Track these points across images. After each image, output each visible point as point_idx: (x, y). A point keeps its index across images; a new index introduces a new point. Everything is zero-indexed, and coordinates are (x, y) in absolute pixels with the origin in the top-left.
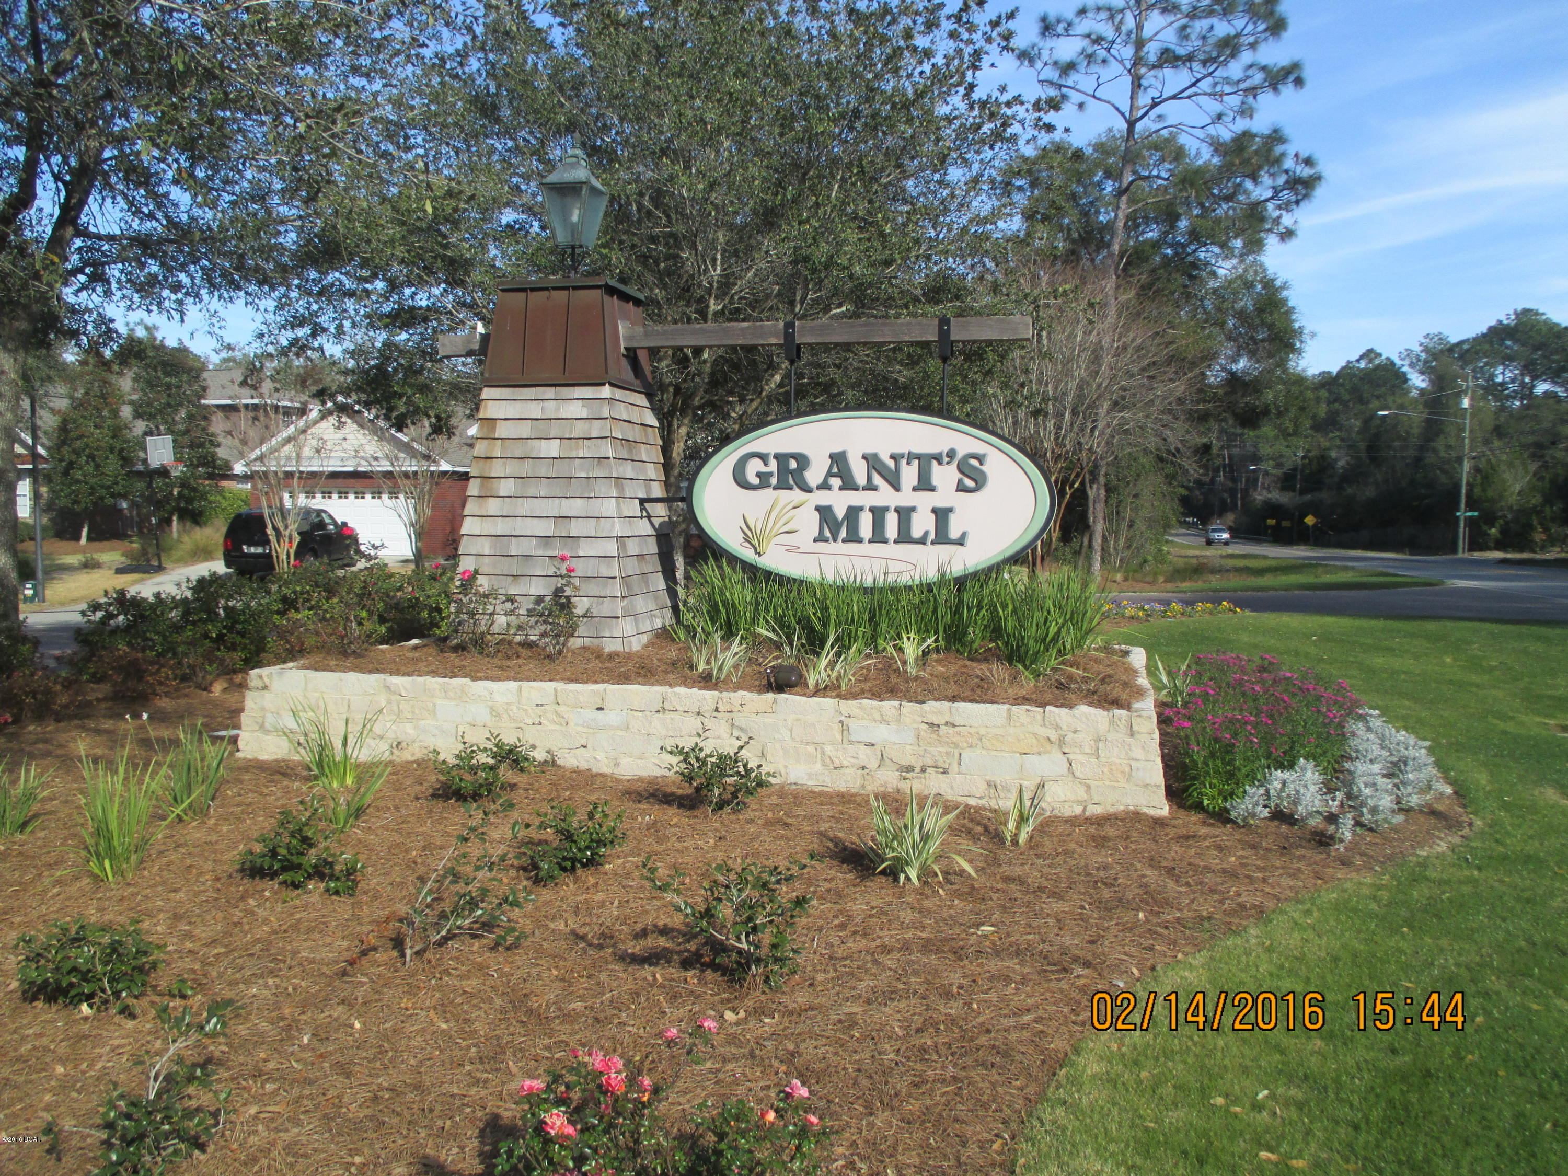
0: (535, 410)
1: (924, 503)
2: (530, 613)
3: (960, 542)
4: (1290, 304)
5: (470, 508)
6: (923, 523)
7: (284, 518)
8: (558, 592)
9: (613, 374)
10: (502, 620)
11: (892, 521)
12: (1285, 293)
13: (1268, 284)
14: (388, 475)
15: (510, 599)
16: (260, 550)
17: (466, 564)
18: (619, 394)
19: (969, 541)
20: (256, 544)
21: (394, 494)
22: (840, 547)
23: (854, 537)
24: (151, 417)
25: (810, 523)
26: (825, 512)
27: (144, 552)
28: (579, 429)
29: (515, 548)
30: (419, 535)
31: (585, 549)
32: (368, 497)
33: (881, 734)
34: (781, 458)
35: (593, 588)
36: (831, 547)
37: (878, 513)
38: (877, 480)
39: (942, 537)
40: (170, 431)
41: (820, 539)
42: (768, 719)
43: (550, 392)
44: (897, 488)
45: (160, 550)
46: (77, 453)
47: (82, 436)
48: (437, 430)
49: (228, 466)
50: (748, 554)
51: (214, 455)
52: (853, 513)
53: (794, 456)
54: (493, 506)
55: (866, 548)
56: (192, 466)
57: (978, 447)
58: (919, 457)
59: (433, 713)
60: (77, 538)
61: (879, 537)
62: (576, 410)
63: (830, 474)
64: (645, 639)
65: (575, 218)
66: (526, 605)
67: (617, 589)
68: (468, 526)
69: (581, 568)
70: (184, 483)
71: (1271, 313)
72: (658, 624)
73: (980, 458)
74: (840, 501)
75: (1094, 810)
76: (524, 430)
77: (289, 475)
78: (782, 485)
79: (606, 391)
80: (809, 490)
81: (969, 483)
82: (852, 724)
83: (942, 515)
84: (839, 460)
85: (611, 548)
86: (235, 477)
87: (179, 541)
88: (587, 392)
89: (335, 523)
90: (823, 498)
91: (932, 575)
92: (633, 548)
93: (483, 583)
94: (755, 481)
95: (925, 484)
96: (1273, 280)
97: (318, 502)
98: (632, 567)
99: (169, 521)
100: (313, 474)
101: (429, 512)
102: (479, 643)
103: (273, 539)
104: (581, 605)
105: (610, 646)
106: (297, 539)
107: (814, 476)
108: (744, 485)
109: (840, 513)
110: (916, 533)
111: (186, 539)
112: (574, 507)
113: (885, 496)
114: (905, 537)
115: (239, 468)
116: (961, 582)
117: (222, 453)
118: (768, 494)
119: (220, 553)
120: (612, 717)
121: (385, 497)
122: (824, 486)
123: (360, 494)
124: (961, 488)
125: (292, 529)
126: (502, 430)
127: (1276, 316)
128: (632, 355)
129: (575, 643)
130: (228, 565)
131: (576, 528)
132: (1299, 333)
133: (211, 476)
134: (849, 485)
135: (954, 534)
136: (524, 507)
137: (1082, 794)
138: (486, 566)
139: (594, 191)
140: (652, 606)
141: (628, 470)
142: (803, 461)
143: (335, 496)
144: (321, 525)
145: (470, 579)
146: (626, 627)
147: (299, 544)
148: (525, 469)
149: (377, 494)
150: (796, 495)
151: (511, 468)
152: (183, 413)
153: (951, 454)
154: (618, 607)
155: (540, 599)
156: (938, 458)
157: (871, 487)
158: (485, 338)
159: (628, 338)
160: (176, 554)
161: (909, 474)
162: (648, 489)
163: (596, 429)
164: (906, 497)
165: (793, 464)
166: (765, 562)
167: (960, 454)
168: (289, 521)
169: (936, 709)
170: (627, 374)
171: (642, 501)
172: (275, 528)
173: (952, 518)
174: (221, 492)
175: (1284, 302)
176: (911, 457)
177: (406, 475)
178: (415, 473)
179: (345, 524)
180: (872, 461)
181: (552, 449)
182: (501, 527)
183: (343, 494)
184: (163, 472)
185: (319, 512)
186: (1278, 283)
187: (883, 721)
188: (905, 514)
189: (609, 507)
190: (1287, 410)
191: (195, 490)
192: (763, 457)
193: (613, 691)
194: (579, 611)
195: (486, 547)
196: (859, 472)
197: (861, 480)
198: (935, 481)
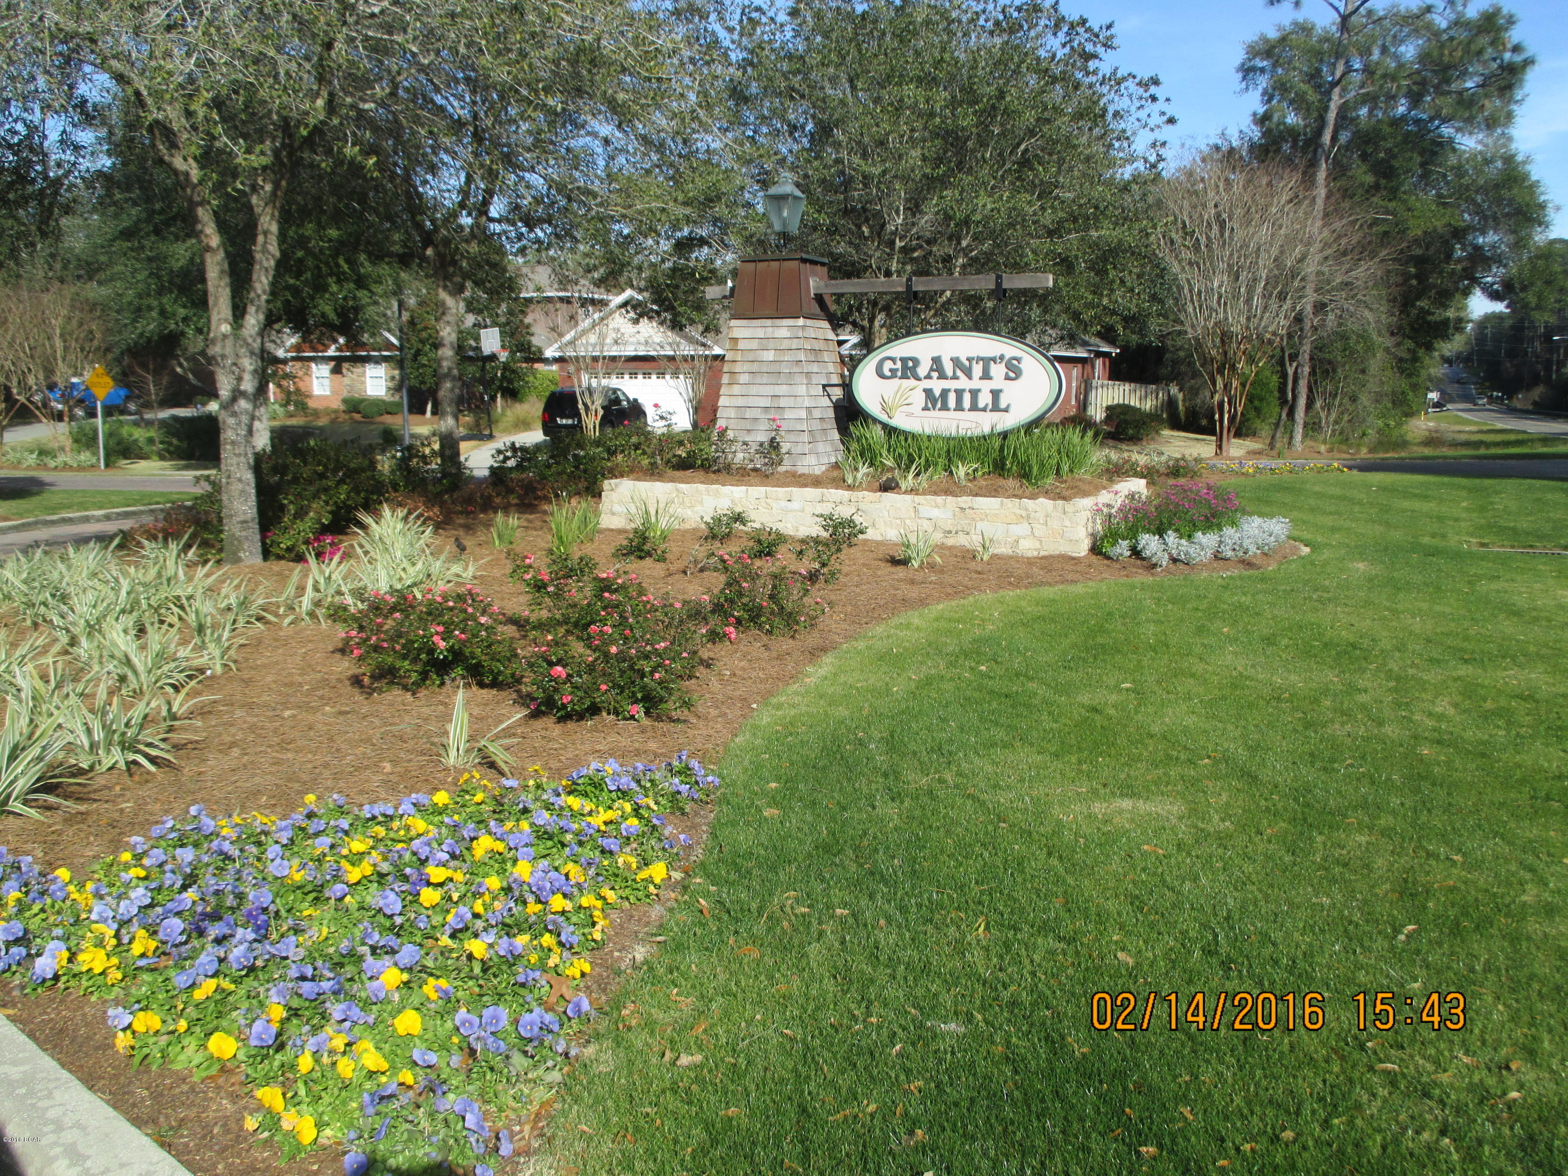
0: (760, 333)
1: (986, 387)
2: (757, 452)
3: (1006, 410)
4: (1534, 178)
5: (723, 391)
6: (985, 399)
7: (591, 394)
8: (773, 440)
9: (805, 310)
10: (740, 456)
11: (967, 398)
12: (1528, 167)
13: (1509, 159)
14: (671, 359)
15: (745, 443)
16: (570, 422)
17: (721, 423)
18: (809, 322)
19: (1012, 410)
20: (567, 417)
21: (675, 375)
22: (937, 413)
23: (945, 407)
24: (479, 312)
25: (919, 399)
26: (928, 392)
27: (477, 424)
28: (785, 344)
29: (749, 414)
30: (696, 410)
31: (788, 414)
32: (654, 377)
33: (935, 513)
34: (904, 360)
35: (792, 437)
36: (932, 413)
37: (959, 393)
38: (959, 373)
39: (996, 408)
40: (495, 324)
41: (926, 409)
42: (877, 506)
43: (769, 322)
44: (970, 378)
45: (491, 423)
46: (422, 342)
47: (426, 328)
48: (707, 330)
49: (540, 351)
50: (884, 418)
51: (529, 343)
52: (945, 393)
53: (911, 359)
54: (736, 389)
55: (952, 414)
56: (513, 353)
57: (1018, 353)
58: (982, 359)
59: (701, 503)
60: (423, 412)
61: (959, 407)
62: (783, 333)
63: (932, 370)
64: (824, 468)
65: (785, 214)
66: (754, 447)
67: (805, 437)
68: (722, 402)
69: (785, 426)
70: (506, 367)
71: (1510, 189)
72: (833, 460)
73: (1018, 360)
74: (937, 386)
75: (1043, 553)
76: (754, 345)
77: (595, 359)
78: (904, 377)
79: (801, 322)
80: (919, 379)
81: (1012, 375)
82: (920, 508)
83: (996, 394)
84: (937, 361)
85: (803, 414)
86: (546, 361)
87: (503, 414)
88: (790, 322)
89: (628, 400)
90: (927, 384)
91: (987, 430)
92: (817, 414)
93: (730, 434)
94: (888, 374)
95: (986, 376)
96: (1514, 156)
97: (613, 382)
98: (816, 425)
99: (493, 398)
100: (613, 359)
101: (703, 390)
102: (728, 468)
103: (582, 412)
104: (785, 448)
105: (801, 470)
106: (601, 412)
107: (922, 371)
108: (881, 375)
109: (937, 393)
110: (981, 405)
111: (509, 413)
112: (782, 390)
113: (963, 383)
114: (974, 407)
115: (549, 353)
116: (1005, 435)
117: (536, 341)
118: (896, 381)
119: (539, 425)
120: (795, 505)
121: (668, 377)
122: (928, 377)
123: (647, 375)
124: (1007, 378)
125: (598, 404)
126: (742, 345)
127: (1515, 191)
128: (819, 299)
129: (781, 469)
130: (546, 434)
131: (783, 403)
132: (1542, 207)
133: (528, 360)
134: (943, 376)
135: (1003, 405)
136: (754, 390)
137: (1038, 545)
138: (732, 424)
139: (796, 198)
140: (829, 449)
141: (815, 368)
142: (916, 361)
143: (627, 377)
144: (617, 401)
145: (722, 433)
146: (811, 460)
147: (603, 417)
148: (755, 367)
149: (661, 374)
150: (912, 382)
151: (746, 367)
152: (504, 307)
153: (1002, 357)
154: (806, 449)
155: (761, 444)
156: (994, 360)
157: (955, 377)
158: (733, 289)
159: (816, 288)
160: (501, 425)
161: (977, 370)
162: (828, 378)
163: (795, 344)
164: (975, 383)
165: (910, 364)
166: (894, 423)
167: (1007, 357)
168: (595, 397)
169: (965, 501)
170: (816, 309)
171: (824, 386)
172: (585, 404)
173: (1002, 396)
174: (534, 373)
175: (1526, 176)
176: (979, 359)
177: (685, 359)
178: (693, 357)
179: (636, 400)
180: (956, 361)
181: (770, 356)
182: (740, 402)
183: (633, 375)
184: (493, 357)
185: (615, 391)
186: (1520, 158)
187: (937, 506)
188: (975, 393)
189: (802, 390)
190: (1532, 284)
191: (514, 372)
192: (893, 360)
193: (795, 491)
194: (783, 450)
195: (732, 413)
196: (949, 368)
197: (949, 373)
198: (992, 373)
